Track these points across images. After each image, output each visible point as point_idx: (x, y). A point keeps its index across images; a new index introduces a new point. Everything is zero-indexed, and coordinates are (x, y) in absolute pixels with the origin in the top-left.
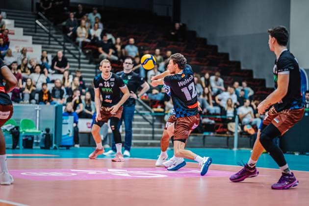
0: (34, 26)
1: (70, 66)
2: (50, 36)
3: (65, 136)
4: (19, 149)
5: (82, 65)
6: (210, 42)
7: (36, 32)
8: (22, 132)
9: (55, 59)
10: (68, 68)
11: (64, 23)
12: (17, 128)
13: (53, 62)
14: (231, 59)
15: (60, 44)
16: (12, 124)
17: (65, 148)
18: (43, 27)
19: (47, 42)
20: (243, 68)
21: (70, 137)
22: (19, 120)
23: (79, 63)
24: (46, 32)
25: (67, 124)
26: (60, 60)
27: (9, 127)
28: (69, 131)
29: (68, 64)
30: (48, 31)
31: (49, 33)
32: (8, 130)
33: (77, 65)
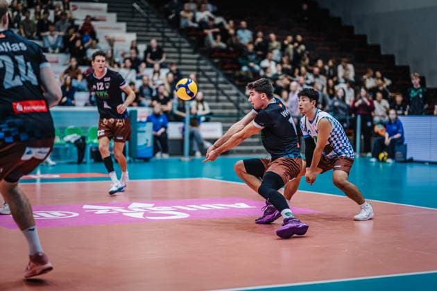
0: (130, 10)
1: (167, 58)
2: (148, 22)
3: (141, 146)
4: (85, 163)
5: (183, 56)
6: (346, 22)
7: (133, 17)
8: (89, 144)
9: (149, 50)
10: (163, 60)
11: (167, 6)
12: (84, 138)
13: (146, 53)
14: (369, 42)
15: (158, 31)
16: (78, 134)
17: (142, 161)
18: (142, 11)
19: (145, 29)
20: (383, 53)
21: (148, 148)
22: (87, 128)
23: (180, 53)
24: (143, 17)
25: (144, 132)
26: (154, 50)
27: (74, 137)
28: (147, 140)
29: (164, 55)
30: (146, 15)
31: (147, 18)
32: (73, 141)
33: (177, 55)
